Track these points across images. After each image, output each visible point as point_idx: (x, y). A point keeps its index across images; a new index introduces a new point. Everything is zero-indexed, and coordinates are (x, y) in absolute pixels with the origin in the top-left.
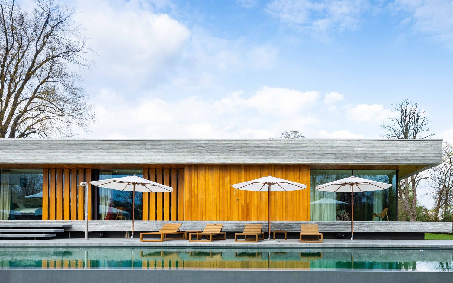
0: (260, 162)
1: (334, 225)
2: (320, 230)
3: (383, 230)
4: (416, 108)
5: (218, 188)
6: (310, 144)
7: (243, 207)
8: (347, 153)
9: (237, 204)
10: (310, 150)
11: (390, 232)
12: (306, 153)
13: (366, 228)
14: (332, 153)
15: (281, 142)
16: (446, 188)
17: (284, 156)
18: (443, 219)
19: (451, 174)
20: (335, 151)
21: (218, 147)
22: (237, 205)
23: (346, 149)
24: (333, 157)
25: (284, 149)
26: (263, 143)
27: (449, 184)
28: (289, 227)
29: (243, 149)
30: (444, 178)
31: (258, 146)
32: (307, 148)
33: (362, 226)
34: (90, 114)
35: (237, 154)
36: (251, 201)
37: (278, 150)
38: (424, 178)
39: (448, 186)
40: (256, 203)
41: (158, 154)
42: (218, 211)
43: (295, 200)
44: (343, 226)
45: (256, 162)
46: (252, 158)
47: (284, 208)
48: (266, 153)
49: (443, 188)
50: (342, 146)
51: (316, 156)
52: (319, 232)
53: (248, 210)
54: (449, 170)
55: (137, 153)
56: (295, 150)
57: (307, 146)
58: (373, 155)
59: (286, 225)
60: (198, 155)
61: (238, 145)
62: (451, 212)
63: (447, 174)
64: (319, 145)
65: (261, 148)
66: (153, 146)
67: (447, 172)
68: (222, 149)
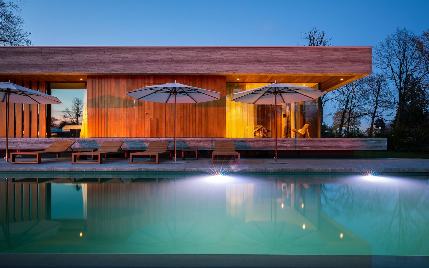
0: (170, 72)
1: (252, 142)
2: (237, 148)
3: (308, 148)
4: (324, 36)
5: (124, 102)
6: (225, 52)
7: (152, 122)
8: (266, 62)
9: (146, 119)
10: (225, 59)
11: (316, 150)
12: (221, 62)
13: (289, 146)
14: (250, 62)
15: (193, 50)
16: (348, 109)
17: (196, 66)
18: (346, 136)
19: (353, 96)
20: (254, 59)
21: (123, 56)
22: (145, 121)
23: (265, 57)
24: (250, 66)
25: (196, 57)
26: (173, 51)
27: (351, 105)
28: (201, 144)
29: (151, 58)
30: (346, 99)
31: (168, 54)
32: (223, 56)
33: (284, 143)
34: (26, 41)
35: (144, 64)
36: (161, 116)
37: (189, 59)
38: (331, 100)
39: (351, 107)
40: (167, 118)
41: (55, 63)
42: (125, 127)
43: (210, 116)
44: (263, 143)
45: (165, 72)
46: (161, 67)
47: (198, 124)
48: (176, 62)
49: (346, 109)
50: (260, 54)
51: (232, 66)
52: (236, 151)
53: (158, 125)
54: (351, 93)
55: (32, 62)
56: (208, 58)
57: (222, 54)
58: (296, 64)
59: (198, 142)
60: (101, 64)
61: (144, 53)
62: (353, 130)
63: (349, 96)
64: (235, 54)
65: (170, 57)
66: (49, 53)
67: (349, 95)
68: (128, 58)
